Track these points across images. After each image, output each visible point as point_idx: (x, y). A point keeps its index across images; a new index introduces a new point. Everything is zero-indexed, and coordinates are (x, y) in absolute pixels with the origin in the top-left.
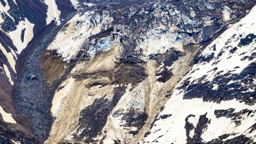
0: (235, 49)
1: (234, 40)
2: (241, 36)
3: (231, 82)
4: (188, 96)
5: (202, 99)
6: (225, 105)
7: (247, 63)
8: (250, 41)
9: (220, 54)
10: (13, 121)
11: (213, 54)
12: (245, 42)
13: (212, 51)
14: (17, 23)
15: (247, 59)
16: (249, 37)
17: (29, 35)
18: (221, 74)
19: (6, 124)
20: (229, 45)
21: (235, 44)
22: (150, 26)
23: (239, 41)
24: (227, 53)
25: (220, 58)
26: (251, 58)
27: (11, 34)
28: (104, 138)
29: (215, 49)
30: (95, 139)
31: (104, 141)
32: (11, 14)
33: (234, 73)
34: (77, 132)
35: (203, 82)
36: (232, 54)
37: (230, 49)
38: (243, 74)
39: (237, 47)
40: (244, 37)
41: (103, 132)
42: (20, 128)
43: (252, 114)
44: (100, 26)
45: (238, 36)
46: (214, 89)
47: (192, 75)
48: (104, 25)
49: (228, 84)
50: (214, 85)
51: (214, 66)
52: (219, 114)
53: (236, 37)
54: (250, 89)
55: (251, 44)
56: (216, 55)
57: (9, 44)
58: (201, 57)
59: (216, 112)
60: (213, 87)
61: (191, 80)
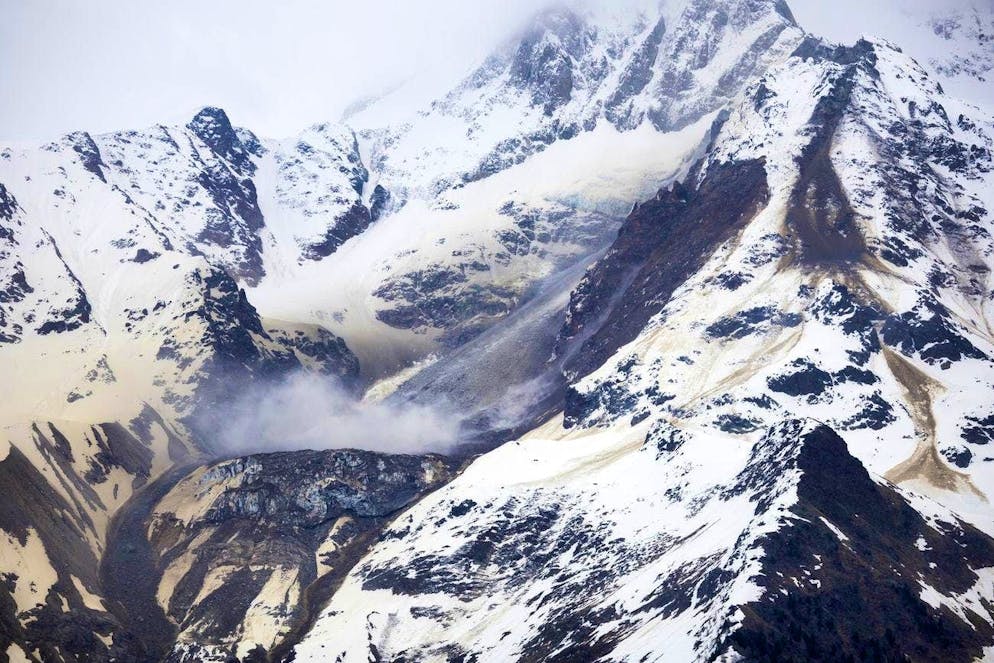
0: (443, 521)
1: (442, 508)
2: (452, 502)
3: (436, 568)
4: (366, 587)
5: (390, 591)
6: (424, 600)
7: (462, 541)
8: (467, 510)
9: (420, 528)
10: (101, 608)
11: (409, 527)
12: (459, 511)
13: (407, 523)
14: (108, 472)
15: (462, 536)
16: (466, 505)
17: (126, 492)
18: (422, 555)
19: (90, 611)
20: (433, 515)
21: (444, 513)
22: (317, 475)
23: (450, 509)
24: (430, 526)
25: (420, 533)
26: (468, 535)
27: (98, 488)
28: (239, 640)
29: (411, 521)
30: (225, 640)
31: (238, 644)
32: (99, 460)
33: (441, 554)
34: (198, 629)
35: (392, 566)
36: (437, 529)
37: (435, 520)
38: (456, 559)
39: (447, 518)
40: (457, 504)
41: (237, 632)
42: (109, 618)
43: (468, 615)
44: (241, 477)
45: (447, 502)
46: (409, 576)
47: (375, 557)
48: (247, 475)
49: (432, 570)
50: (410, 571)
51: (411, 545)
52: (416, 612)
53: (444, 504)
54: (465, 578)
55: (468, 514)
56: (412, 530)
57: (93, 497)
58: (390, 532)
59: (413, 610)
60: (407, 573)
61: (374, 564)
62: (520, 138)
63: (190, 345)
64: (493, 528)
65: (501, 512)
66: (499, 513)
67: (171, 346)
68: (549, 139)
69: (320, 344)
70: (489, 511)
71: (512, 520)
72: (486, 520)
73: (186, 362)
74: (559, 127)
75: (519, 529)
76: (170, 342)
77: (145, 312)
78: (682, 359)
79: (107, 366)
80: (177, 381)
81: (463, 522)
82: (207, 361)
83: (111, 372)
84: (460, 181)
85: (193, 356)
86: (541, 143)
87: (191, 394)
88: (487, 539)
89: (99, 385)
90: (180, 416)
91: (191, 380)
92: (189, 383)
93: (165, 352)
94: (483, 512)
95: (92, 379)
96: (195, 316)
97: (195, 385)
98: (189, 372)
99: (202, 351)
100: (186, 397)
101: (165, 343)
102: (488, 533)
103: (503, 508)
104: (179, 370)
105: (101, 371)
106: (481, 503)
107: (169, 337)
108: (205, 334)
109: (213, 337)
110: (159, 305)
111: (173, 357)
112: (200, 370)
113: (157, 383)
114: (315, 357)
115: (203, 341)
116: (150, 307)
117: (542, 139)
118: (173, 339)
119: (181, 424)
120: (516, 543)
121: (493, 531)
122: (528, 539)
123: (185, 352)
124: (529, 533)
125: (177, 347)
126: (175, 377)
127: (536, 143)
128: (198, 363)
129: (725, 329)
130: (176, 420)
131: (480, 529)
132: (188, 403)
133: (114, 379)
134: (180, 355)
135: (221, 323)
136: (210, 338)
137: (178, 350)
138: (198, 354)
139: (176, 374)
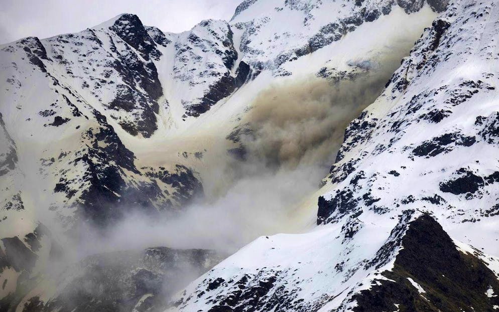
62: (338, 22)
63: (76, 181)
64: (230, 296)
65: (237, 286)
66: (235, 286)
67: (63, 182)
68: (358, 22)
69: (175, 176)
70: (230, 285)
71: (243, 291)
72: (226, 291)
73: (72, 193)
74: (366, 13)
75: (247, 296)
76: (63, 179)
77: (53, 160)
78: (392, 173)
79: (20, 199)
80: (64, 207)
81: (214, 294)
82: (85, 192)
83: (22, 203)
84: (294, 55)
85: (77, 189)
86: (352, 25)
87: (72, 215)
88: (226, 304)
89: (13, 212)
90: (64, 230)
91: (73, 205)
92: (72, 207)
93: (60, 188)
94: (227, 286)
95: (8, 208)
96: (81, 161)
97: (75, 209)
98: (73, 199)
99: (83, 185)
100: (69, 217)
101: (61, 181)
102: (227, 300)
103: (238, 283)
104: (67, 199)
105: (15, 202)
106: (227, 280)
107: (63, 176)
108: (86, 173)
109: (90, 174)
110: (62, 155)
111: (64, 190)
112: (80, 198)
113: (52, 209)
114: (172, 184)
115: (84, 178)
116: (56, 157)
117: (354, 22)
118: (65, 178)
120: (243, 307)
121: (231, 299)
122: (251, 303)
123: (72, 186)
124: (252, 299)
125: (67, 183)
126: (64, 204)
127: (349, 26)
128: (79, 194)
129: (425, 150)
131: (222, 297)
132: (70, 221)
133: (23, 207)
134: (68, 188)
135: (99, 165)
136: (89, 176)
137: (67, 185)
138: (80, 188)
139: (65, 201)
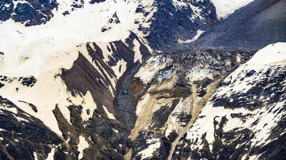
0: (243, 78)
1: (243, 73)
2: (247, 71)
3: (241, 98)
4: (214, 106)
5: (223, 107)
6: (237, 111)
7: (250, 87)
8: (252, 74)
9: (235, 81)
10: (114, 118)
11: (230, 81)
12: (249, 74)
13: (230, 80)
14: (117, 62)
15: (250, 85)
16: (252, 72)
17: (124, 69)
18: (235, 93)
19: (109, 120)
20: (240, 76)
21: (243, 76)
22: (194, 64)
23: (246, 74)
24: (238, 81)
25: (235, 83)
26: (253, 84)
27: (113, 68)
28: (166, 129)
29: (231, 79)
30: (161, 129)
31: (166, 130)
32: (113, 56)
33: (242, 92)
34: (151, 125)
35: (224, 97)
36: (241, 82)
37: (240, 78)
38: (248, 93)
39: (245, 78)
40: (248, 72)
41: (166, 125)
42: (118, 122)
43: (252, 116)
44: (165, 64)
45: (245, 71)
46: (230, 101)
47: (218, 93)
48: (167, 64)
49: (239, 99)
50: (231, 99)
51: (231, 88)
53: (244, 72)
54: (251, 102)
55: (253, 76)
56: (232, 82)
57: (112, 73)
58: (223, 83)
59: (232, 115)
60: (230, 100)
61: (217, 96)
63: (148, 7)
64: (262, 81)
65: (265, 75)
66: (264, 75)
67: (141, 7)
69: (200, 2)
70: (260, 75)
71: (269, 78)
72: (259, 78)
73: (147, 14)
75: (271, 81)
76: (141, 6)
79: (117, 17)
80: (143, 22)
81: (251, 79)
82: (155, 13)
83: (118, 19)
85: (150, 11)
87: (149, 27)
88: (259, 86)
89: (113, 25)
90: (145, 36)
91: (149, 21)
93: (138, 10)
94: (258, 75)
95: (111, 22)
97: (150, 23)
98: (148, 18)
99: (153, 9)
100: (147, 28)
101: (139, 6)
102: (260, 84)
103: (265, 73)
104: (144, 17)
105: (114, 19)
106: (258, 71)
107: (140, 3)
108: (154, 2)
109: (157, 3)
111: (142, 12)
112: (152, 17)
113: (136, 23)
114: (198, 7)
115: (153, 5)
118: (142, 5)
119: (145, 39)
120: (270, 88)
121: (262, 83)
122: (275, 85)
123: (147, 10)
124: (275, 83)
125: (143, 8)
126: (143, 20)
128: (151, 15)
130: (144, 37)
131: (257, 82)
132: (148, 30)
133: (119, 22)
134: (144, 11)
136: (156, 4)
137: (143, 9)
138: (151, 10)
139: (143, 19)
